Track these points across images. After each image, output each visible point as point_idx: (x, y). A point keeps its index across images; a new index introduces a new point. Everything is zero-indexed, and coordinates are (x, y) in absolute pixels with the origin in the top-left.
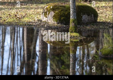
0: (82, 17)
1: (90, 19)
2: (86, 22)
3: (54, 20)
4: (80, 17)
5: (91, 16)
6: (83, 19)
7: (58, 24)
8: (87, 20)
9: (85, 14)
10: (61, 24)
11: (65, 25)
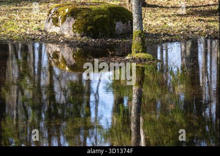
0: (115, 25)
1: (125, 28)
2: (119, 33)
3: (75, 31)
4: (113, 26)
5: (128, 23)
6: (116, 29)
7: (82, 36)
8: (121, 30)
9: (119, 21)
10: (87, 36)
11: (94, 38)
